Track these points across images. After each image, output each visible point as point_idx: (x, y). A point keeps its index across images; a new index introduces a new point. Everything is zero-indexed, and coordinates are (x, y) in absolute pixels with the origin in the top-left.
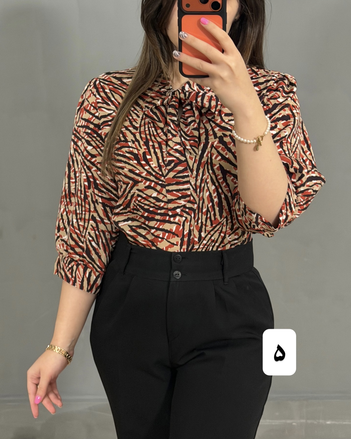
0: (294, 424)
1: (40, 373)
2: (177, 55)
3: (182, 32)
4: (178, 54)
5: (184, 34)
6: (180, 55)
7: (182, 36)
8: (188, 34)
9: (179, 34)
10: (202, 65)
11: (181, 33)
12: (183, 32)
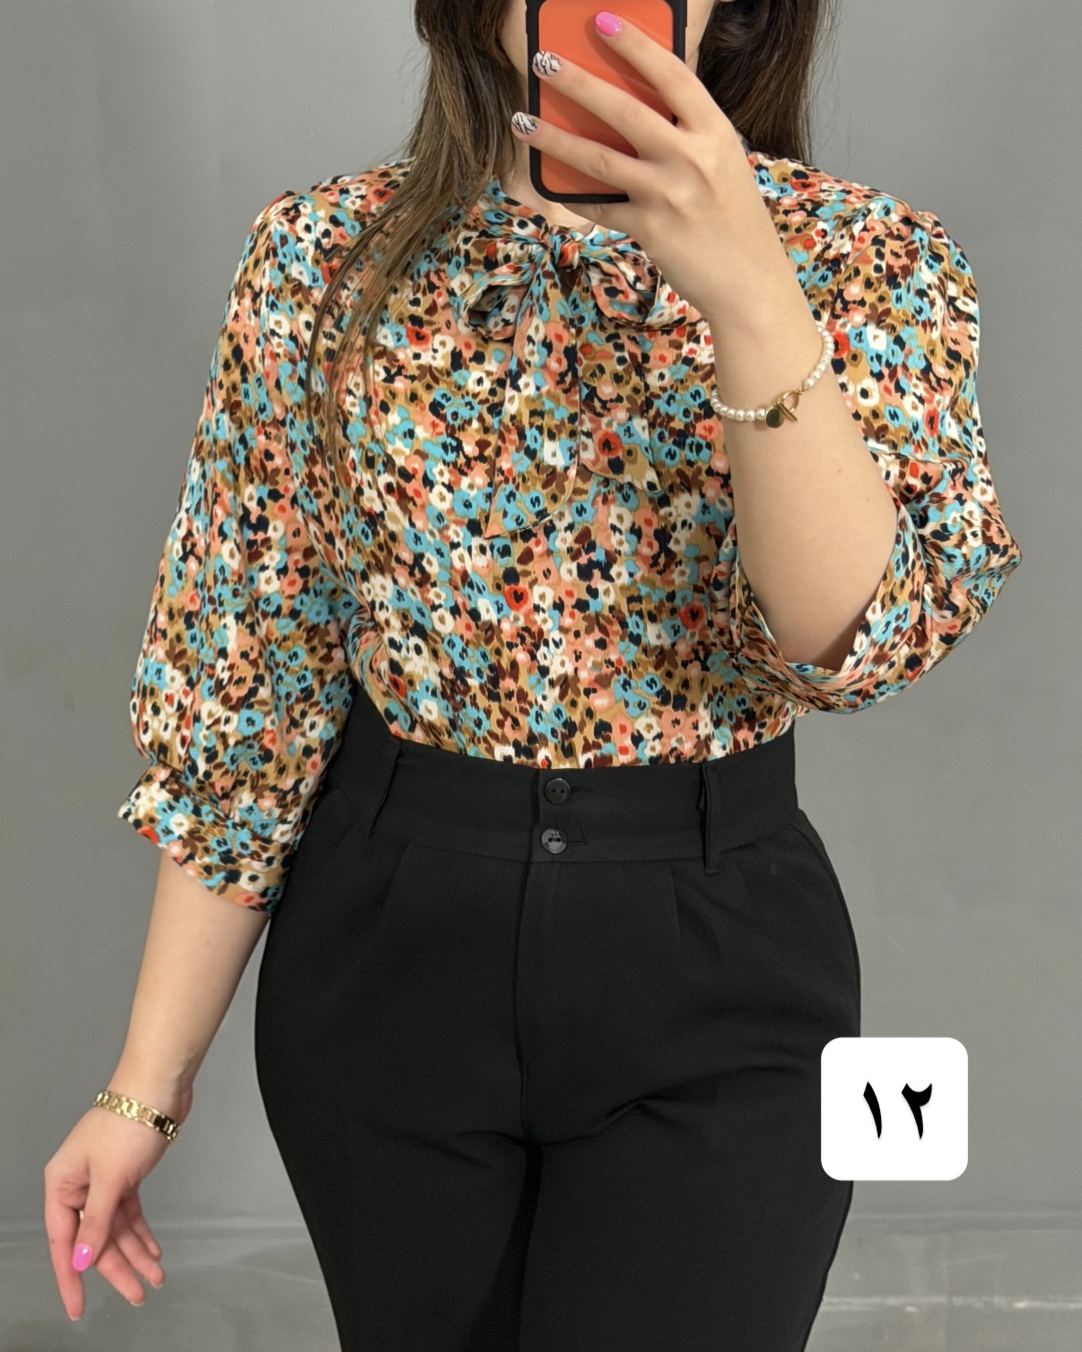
0: (910, 1309)
1: (87, 1171)
3: (541, 52)
5: (547, 61)
6: (536, 125)
7: (543, 67)
8: (561, 59)
9: (533, 60)
10: (607, 163)
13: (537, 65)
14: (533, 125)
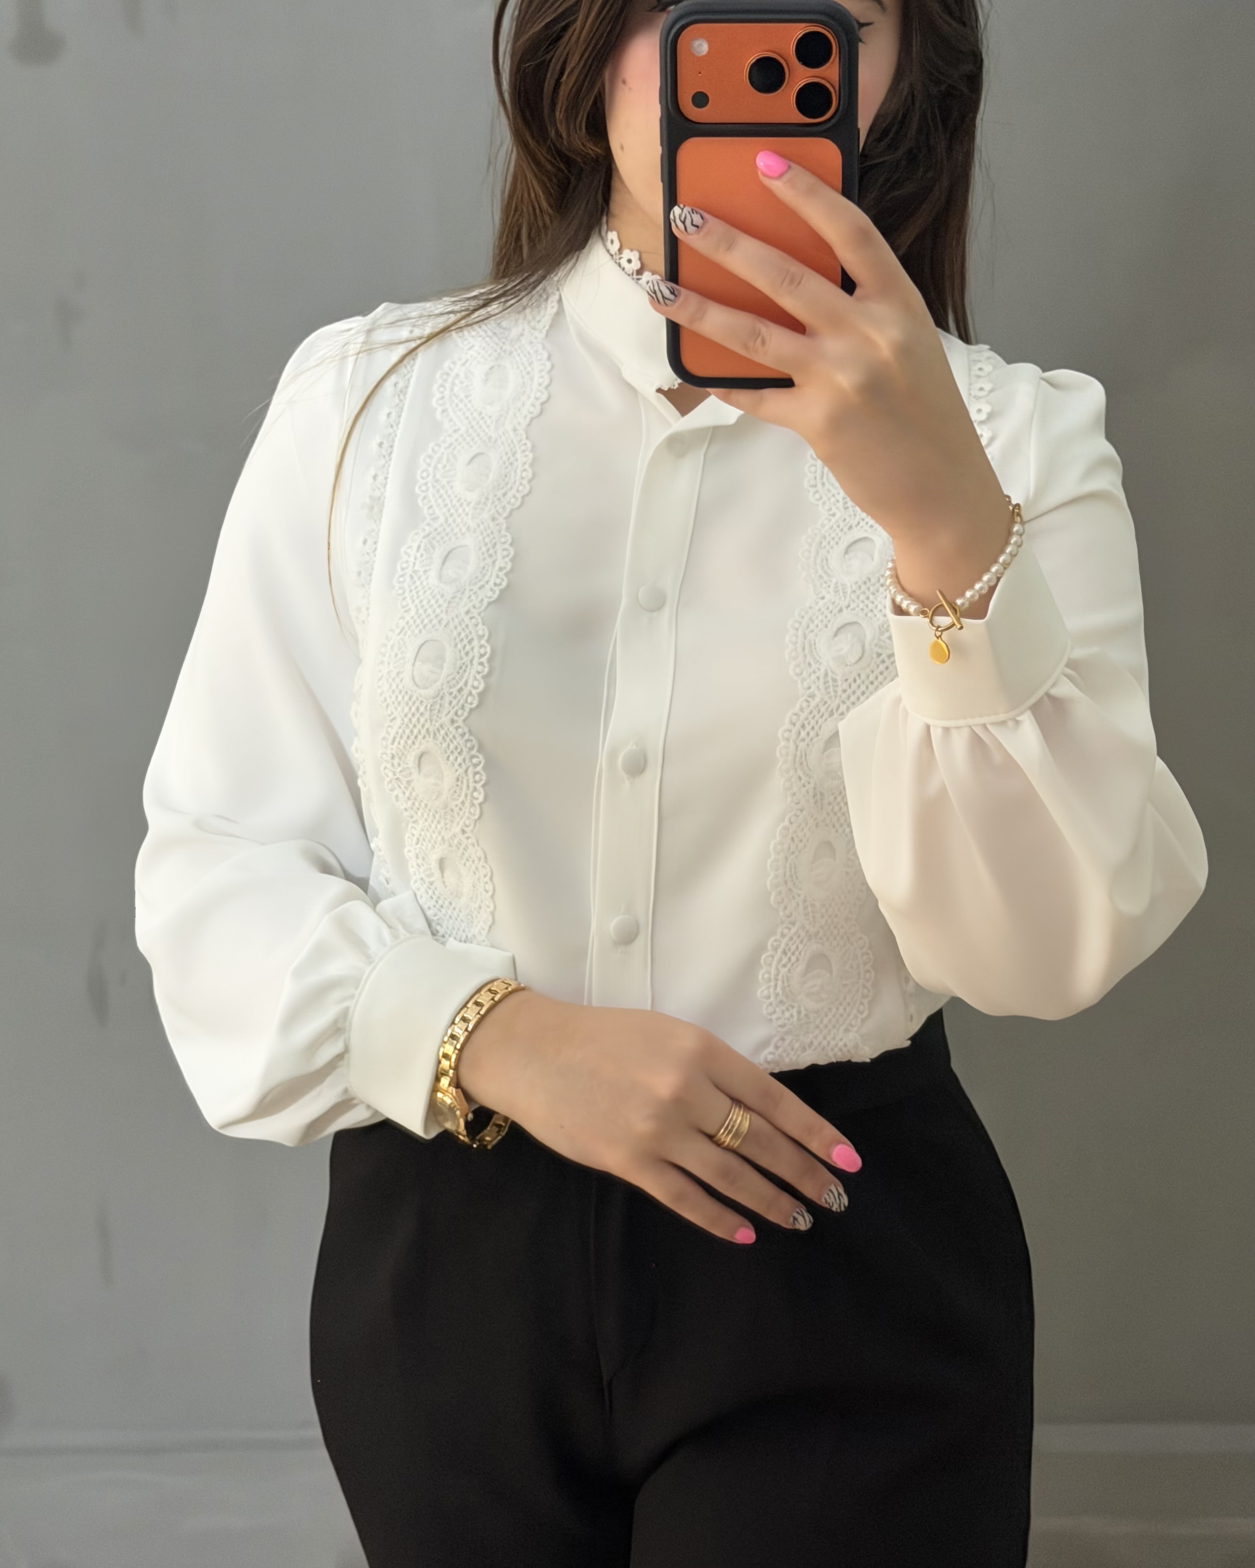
2: (663, 297)
3: (682, 206)
4: (667, 293)
5: (688, 216)
6: (676, 296)
7: (684, 222)
8: (706, 215)
9: (672, 216)
11: (677, 210)
12: (687, 210)
13: (675, 221)
14: (673, 293)
